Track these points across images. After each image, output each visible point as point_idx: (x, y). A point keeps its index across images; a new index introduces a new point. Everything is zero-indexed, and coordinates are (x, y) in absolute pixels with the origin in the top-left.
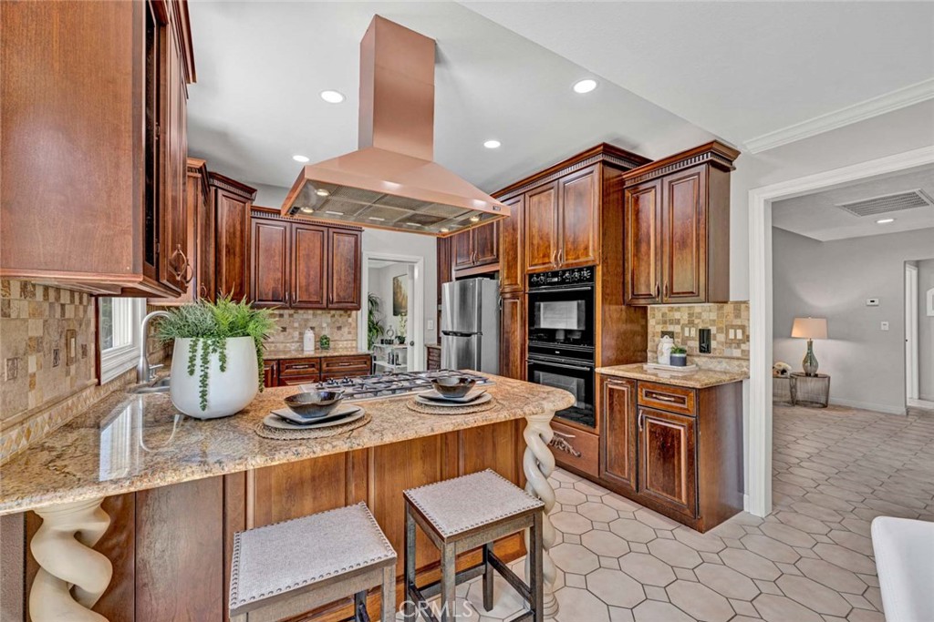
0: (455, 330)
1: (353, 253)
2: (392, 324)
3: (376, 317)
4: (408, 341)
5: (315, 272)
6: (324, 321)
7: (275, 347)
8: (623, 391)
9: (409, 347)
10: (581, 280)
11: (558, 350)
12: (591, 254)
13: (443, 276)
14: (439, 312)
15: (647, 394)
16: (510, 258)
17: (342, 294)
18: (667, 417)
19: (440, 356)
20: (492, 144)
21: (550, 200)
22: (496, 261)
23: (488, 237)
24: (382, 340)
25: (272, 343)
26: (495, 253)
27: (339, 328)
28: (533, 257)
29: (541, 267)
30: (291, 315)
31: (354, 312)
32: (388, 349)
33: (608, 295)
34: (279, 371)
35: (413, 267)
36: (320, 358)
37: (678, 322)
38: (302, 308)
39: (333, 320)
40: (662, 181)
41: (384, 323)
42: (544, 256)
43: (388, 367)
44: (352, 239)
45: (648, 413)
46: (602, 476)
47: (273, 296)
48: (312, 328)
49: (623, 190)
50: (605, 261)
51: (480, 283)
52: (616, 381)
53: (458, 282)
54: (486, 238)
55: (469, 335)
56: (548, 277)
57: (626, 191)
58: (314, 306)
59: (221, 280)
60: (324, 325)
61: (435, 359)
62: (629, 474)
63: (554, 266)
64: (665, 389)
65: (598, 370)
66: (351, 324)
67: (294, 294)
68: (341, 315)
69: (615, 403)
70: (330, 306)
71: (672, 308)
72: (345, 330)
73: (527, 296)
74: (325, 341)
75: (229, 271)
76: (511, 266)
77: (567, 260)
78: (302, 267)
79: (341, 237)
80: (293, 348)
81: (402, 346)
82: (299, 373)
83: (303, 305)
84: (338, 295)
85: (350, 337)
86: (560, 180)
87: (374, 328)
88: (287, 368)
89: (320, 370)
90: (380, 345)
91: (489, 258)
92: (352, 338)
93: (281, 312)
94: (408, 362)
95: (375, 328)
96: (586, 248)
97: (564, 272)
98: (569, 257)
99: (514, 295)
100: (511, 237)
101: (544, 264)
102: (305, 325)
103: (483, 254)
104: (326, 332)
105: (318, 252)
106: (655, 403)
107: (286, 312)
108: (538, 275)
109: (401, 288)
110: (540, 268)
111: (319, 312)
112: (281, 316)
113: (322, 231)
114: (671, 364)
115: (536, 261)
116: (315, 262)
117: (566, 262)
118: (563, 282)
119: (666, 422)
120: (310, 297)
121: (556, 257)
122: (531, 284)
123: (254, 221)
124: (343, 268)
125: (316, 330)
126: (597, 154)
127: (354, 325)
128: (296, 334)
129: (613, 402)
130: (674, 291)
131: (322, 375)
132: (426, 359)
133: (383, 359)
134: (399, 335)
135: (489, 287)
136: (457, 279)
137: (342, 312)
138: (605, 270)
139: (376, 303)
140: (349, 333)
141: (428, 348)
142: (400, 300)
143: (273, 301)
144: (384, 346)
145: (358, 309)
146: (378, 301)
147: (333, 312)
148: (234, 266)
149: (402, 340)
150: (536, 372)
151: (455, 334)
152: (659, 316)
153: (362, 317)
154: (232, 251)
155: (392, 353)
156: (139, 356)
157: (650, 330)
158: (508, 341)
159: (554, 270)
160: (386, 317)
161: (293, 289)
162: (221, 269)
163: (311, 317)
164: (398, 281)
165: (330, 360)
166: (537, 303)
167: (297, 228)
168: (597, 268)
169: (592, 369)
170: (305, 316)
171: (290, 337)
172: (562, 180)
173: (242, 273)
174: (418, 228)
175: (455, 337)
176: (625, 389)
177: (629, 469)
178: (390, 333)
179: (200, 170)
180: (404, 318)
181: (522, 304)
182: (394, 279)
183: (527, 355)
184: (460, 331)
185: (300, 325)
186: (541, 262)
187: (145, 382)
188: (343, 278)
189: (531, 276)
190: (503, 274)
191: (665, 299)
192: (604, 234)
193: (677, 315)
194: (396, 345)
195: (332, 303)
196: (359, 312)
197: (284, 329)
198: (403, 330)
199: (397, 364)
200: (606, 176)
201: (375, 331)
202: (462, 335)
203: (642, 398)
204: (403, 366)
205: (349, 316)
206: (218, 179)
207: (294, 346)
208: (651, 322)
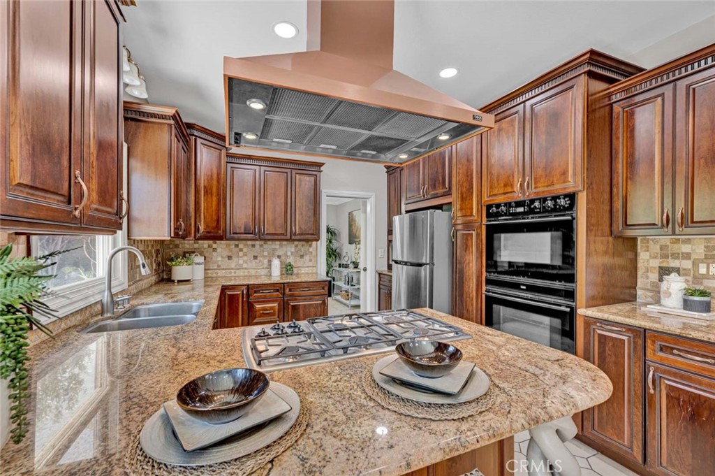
0: (405, 260)
1: (312, 192)
2: (348, 251)
3: (335, 245)
4: (361, 266)
5: (280, 208)
6: (288, 250)
7: (249, 272)
8: (624, 340)
9: (362, 272)
10: (556, 209)
11: (523, 285)
12: (570, 179)
13: (393, 209)
14: (390, 242)
15: (662, 349)
16: (464, 190)
17: (303, 227)
18: (700, 383)
19: (390, 281)
20: (449, 73)
21: (513, 125)
22: (449, 193)
23: (440, 170)
24: (340, 265)
25: (246, 269)
26: (447, 186)
27: (302, 256)
28: (491, 187)
29: (503, 197)
30: (261, 246)
31: (314, 243)
32: (345, 271)
33: (593, 226)
34: (248, 295)
35: (366, 202)
36: (284, 284)
37: (687, 256)
38: (269, 240)
39: (297, 249)
40: (675, 85)
41: (341, 250)
42: (505, 186)
43: (345, 287)
44: (312, 179)
45: (665, 372)
46: (586, 434)
47: (245, 230)
48: (279, 257)
49: (611, 105)
50: (589, 186)
51: (432, 215)
52: (609, 327)
53: (408, 214)
54: (437, 172)
55: (420, 265)
56: (510, 207)
57: (615, 106)
58: (279, 237)
59: (200, 216)
60: (289, 254)
61: (385, 284)
62: (632, 442)
63: (519, 196)
64: (697, 346)
65: (581, 311)
66: (311, 253)
67: (262, 227)
68: (303, 245)
69: (608, 352)
70: (293, 237)
71: (679, 240)
72: (307, 258)
73: (484, 228)
74: (289, 267)
75: (207, 209)
76: (465, 197)
77: (535, 188)
78: (269, 204)
79: (303, 177)
80: (263, 273)
81: (356, 270)
82: (265, 297)
83: (269, 237)
84: (300, 228)
85: (311, 264)
86: (526, 103)
87: (332, 254)
88: (255, 292)
89: (284, 294)
90: (338, 268)
91: (440, 191)
92: (313, 266)
93: (253, 243)
94: (361, 283)
95: (334, 255)
96: (564, 173)
97: (532, 201)
98: (539, 185)
99: (468, 225)
100: (465, 168)
101: (505, 193)
102: (272, 254)
103: (434, 187)
104: (291, 260)
105: (283, 191)
106: (676, 361)
107: (257, 243)
108: (498, 206)
109: (355, 221)
110: (501, 199)
111: (285, 243)
112: (253, 246)
113: (287, 173)
114: (685, 309)
115: (496, 192)
116: (281, 200)
117: (534, 191)
118: (532, 211)
119: (696, 388)
120: (276, 230)
121: (522, 186)
122: (489, 215)
123: (229, 165)
124: (304, 204)
125: (283, 258)
126: (580, 65)
127: (314, 253)
128: (266, 261)
129: (604, 351)
130: (695, 220)
131: (285, 298)
132: (377, 284)
133: (341, 280)
134: (354, 260)
135: (441, 218)
136: (407, 212)
137: (304, 243)
138: (590, 197)
139: (335, 234)
140: (310, 260)
141: (380, 274)
142: (354, 231)
143: (245, 233)
144: (341, 269)
145: (317, 240)
146: (336, 232)
147: (296, 243)
148: (212, 204)
149: (356, 266)
150: (494, 306)
151: (406, 263)
152: (655, 248)
153: (321, 246)
154: (209, 191)
155: (348, 275)
156: (104, 291)
157: (640, 264)
158: (462, 272)
159: (518, 199)
160: (343, 245)
161: (262, 224)
162: (200, 206)
163: (278, 247)
164: (352, 216)
165: (293, 286)
166: (496, 235)
167: (265, 171)
168: (580, 194)
169: (573, 310)
170: (273, 246)
171: (261, 263)
172: (528, 103)
173: (218, 210)
174: (373, 156)
175: (405, 267)
176: (625, 338)
177: (631, 435)
178: (346, 259)
179: (174, 117)
180: (358, 246)
181: (478, 235)
182: (349, 214)
183: (484, 288)
184: (410, 260)
185: (269, 254)
186: (502, 191)
187: (109, 315)
188: (304, 213)
189: (489, 207)
190: (456, 206)
191: (678, 230)
192: (589, 156)
193: (686, 248)
194: (351, 269)
195: (295, 235)
196: (319, 242)
197: (255, 257)
198: (357, 257)
199: (352, 285)
200: (592, 90)
201: (334, 257)
202: (412, 265)
203: (654, 354)
204: (357, 287)
205: (310, 246)
206: (197, 130)
207: (264, 272)
208: (643, 256)
